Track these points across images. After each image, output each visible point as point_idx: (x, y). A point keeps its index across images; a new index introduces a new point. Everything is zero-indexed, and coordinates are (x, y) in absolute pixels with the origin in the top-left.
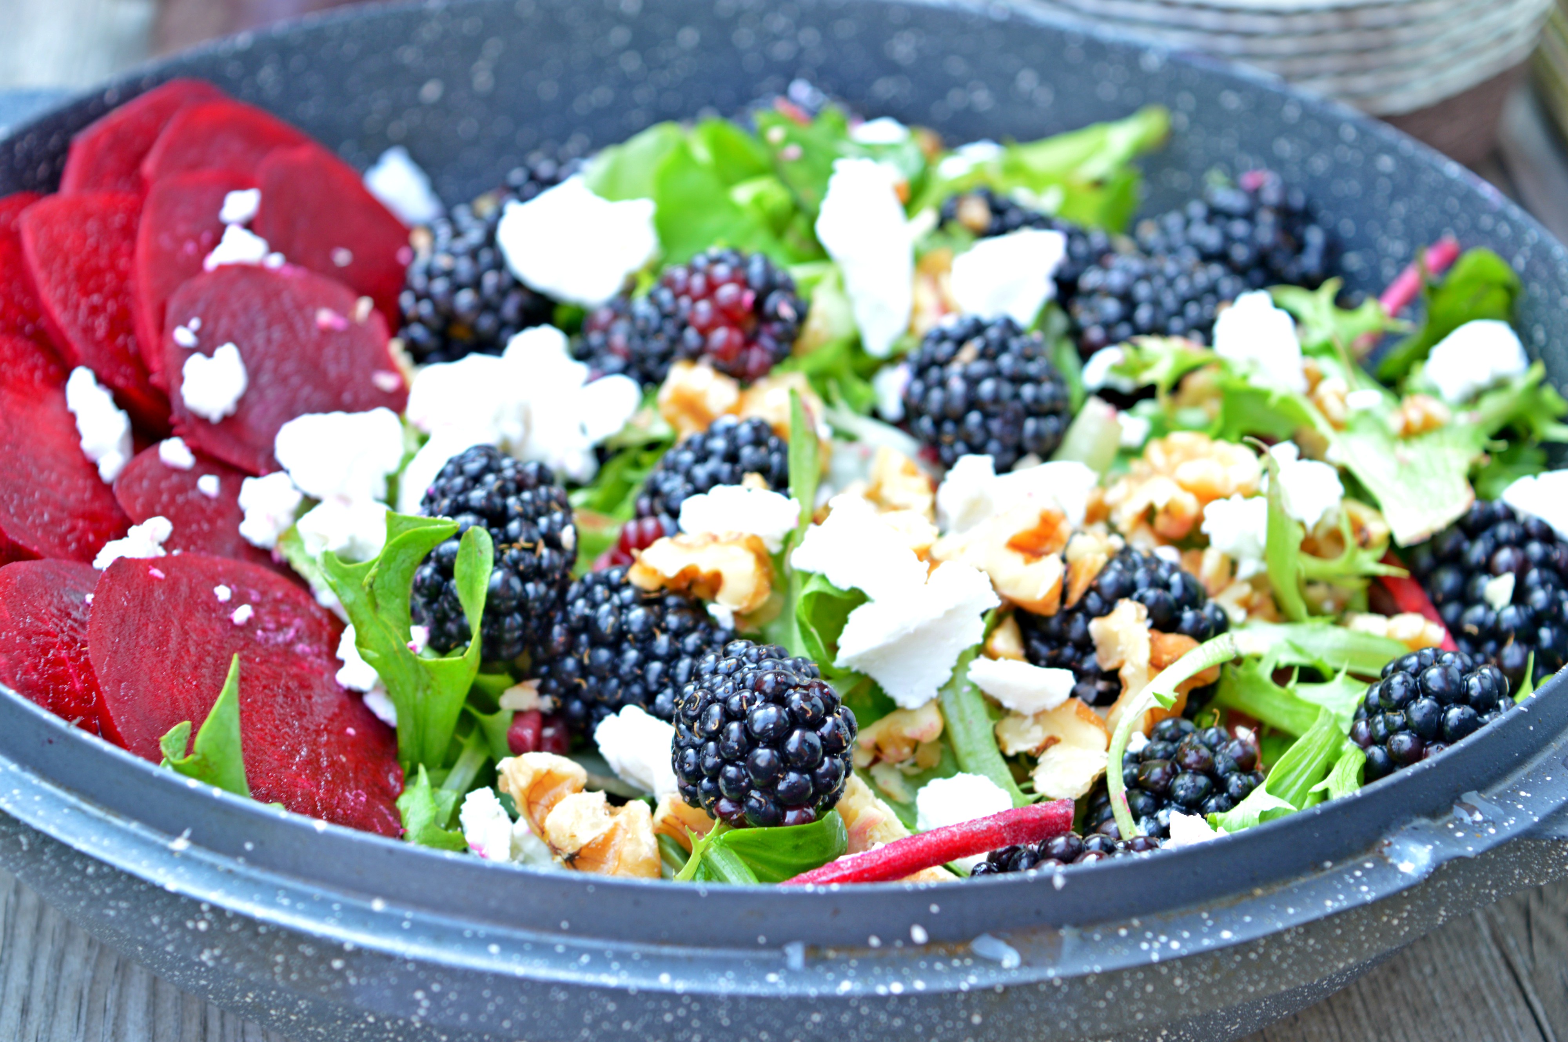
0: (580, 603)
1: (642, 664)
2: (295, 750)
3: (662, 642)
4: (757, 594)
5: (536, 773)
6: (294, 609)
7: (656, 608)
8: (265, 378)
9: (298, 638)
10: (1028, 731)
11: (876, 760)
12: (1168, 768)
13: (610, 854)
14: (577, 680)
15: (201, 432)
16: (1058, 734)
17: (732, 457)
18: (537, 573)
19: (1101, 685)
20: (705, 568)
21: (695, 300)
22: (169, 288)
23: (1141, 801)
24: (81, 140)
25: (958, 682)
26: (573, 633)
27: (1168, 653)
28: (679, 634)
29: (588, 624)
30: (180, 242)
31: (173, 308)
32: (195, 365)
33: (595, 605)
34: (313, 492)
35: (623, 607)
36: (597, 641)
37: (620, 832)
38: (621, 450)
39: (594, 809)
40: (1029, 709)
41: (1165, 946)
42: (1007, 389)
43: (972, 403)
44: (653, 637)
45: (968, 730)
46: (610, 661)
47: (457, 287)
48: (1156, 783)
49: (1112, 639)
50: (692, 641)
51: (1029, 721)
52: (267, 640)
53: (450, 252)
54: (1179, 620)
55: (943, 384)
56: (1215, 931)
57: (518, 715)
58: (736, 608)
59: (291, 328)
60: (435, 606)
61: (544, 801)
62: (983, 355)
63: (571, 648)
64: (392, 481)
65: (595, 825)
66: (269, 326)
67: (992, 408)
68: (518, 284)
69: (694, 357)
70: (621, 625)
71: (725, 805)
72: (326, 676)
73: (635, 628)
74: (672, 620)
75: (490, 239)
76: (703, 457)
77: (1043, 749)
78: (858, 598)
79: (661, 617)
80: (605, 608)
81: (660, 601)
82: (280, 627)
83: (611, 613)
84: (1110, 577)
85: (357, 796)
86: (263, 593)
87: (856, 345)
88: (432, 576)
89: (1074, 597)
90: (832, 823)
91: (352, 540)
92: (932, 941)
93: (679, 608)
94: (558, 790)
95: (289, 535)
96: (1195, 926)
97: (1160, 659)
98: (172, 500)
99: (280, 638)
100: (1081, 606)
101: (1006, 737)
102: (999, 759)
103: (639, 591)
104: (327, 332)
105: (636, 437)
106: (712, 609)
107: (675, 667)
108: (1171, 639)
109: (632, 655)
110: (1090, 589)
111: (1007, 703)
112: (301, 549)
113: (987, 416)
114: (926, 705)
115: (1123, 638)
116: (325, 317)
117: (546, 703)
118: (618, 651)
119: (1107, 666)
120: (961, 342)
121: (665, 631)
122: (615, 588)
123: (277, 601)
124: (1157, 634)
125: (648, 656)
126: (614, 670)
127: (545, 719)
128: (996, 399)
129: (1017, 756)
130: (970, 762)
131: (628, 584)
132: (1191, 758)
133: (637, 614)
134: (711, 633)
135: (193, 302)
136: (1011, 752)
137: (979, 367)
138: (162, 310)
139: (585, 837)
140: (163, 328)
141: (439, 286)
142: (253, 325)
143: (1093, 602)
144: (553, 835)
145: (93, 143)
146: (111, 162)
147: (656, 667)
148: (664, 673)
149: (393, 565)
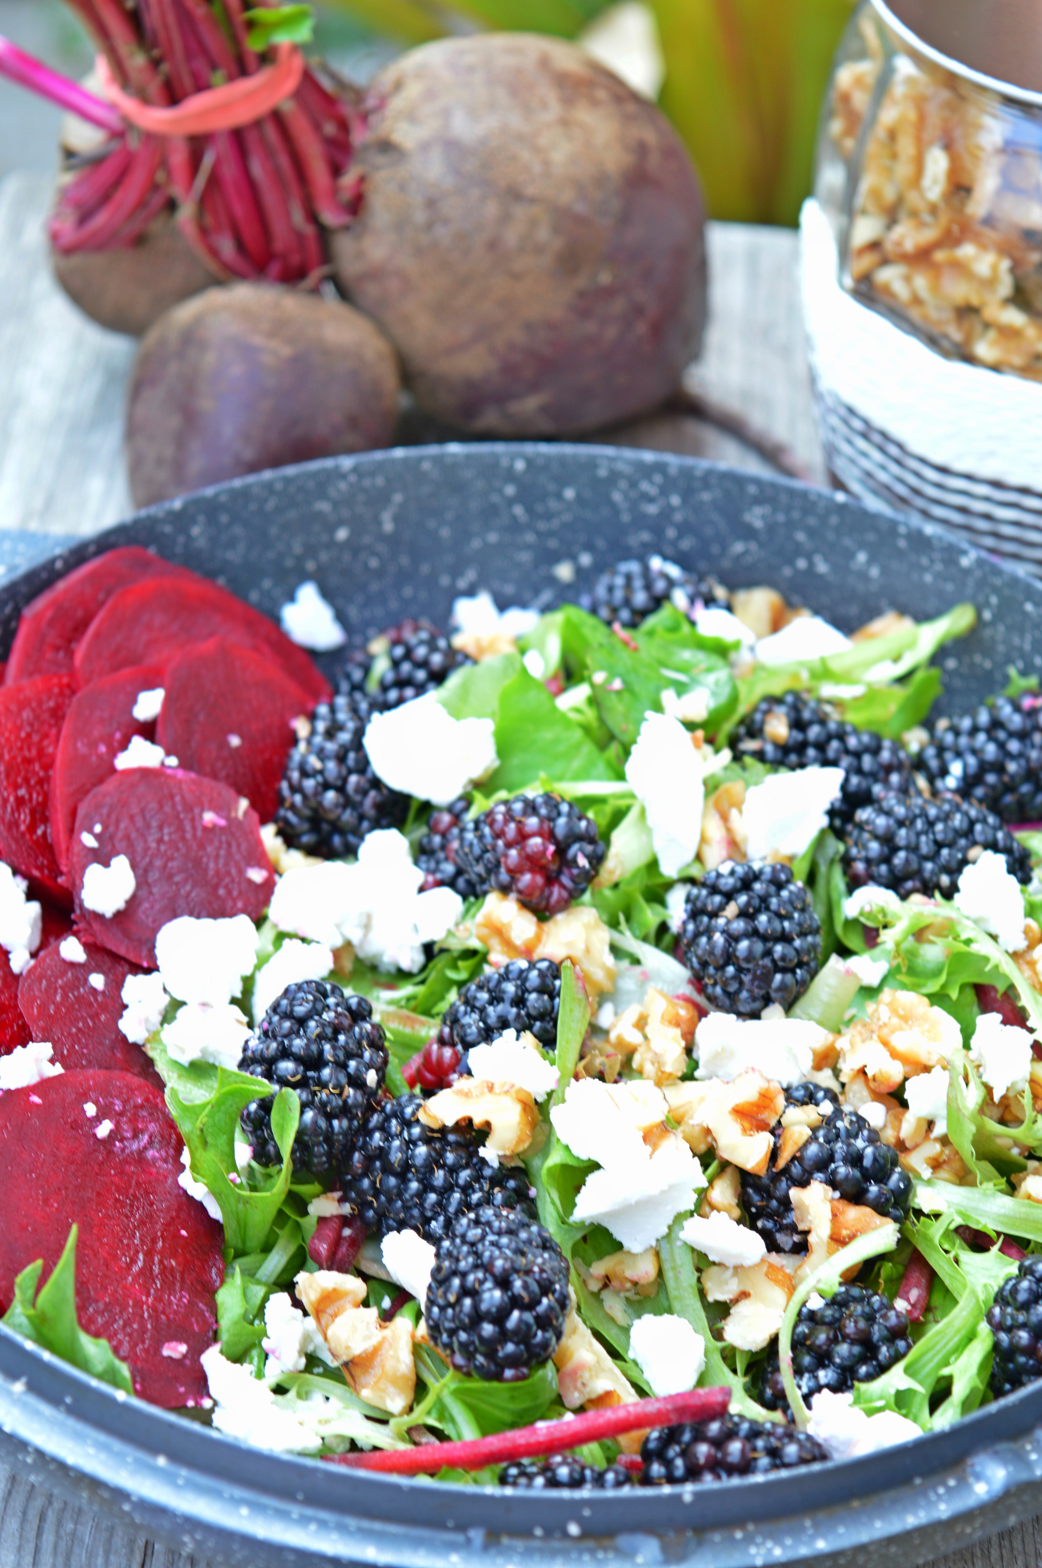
0: (377, 1135)
1: (421, 1195)
2: (133, 1261)
3: (439, 1176)
4: (520, 1141)
5: (323, 1290)
6: (151, 1114)
7: (438, 1146)
8: (154, 876)
9: (151, 1142)
10: (726, 1282)
11: (605, 1286)
12: (831, 1335)
13: (377, 1361)
14: (370, 1198)
15: (96, 927)
16: (748, 1289)
17: (519, 1001)
18: (345, 1110)
19: (796, 1238)
20: (478, 1120)
21: (509, 845)
22: (83, 792)
23: (807, 1360)
24: (29, 612)
25: (673, 1235)
26: (369, 1160)
27: (846, 1229)
28: (453, 1170)
29: (382, 1153)
30: (93, 745)
31: (81, 812)
32: (94, 873)
33: (388, 1137)
34: (180, 998)
35: (411, 1143)
36: (387, 1169)
37: (386, 1345)
38: (443, 951)
39: (368, 1323)
40: (730, 1263)
41: (770, 1551)
42: (759, 947)
43: (729, 957)
44: (432, 1172)
45: (677, 1278)
46: (398, 1187)
47: (326, 786)
48: (820, 1347)
49: (804, 1210)
50: (464, 1175)
51: (730, 1272)
52: (123, 1150)
53: (321, 754)
54: (866, 1191)
55: (709, 932)
56: (813, 1538)
57: (322, 1220)
58: (501, 1153)
59: (181, 828)
60: (259, 1132)
61: (330, 1311)
62: (743, 914)
63: (367, 1170)
64: (248, 983)
65: (367, 1338)
66: (161, 828)
67: (745, 965)
68: (376, 783)
69: (505, 890)
70: (407, 1159)
71: (459, 1359)
72: (170, 1181)
73: (419, 1161)
74: (450, 1157)
75: (357, 744)
76: (496, 998)
77: (736, 1301)
78: (595, 1166)
79: (441, 1154)
80: (396, 1143)
81: (443, 1139)
82: (135, 1136)
83: (400, 1149)
84: (813, 1149)
85: (180, 1299)
86: (125, 1102)
87: (653, 865)
88: (256, 1112)
89: (782, 1163)
90: (543, 1379)
91: (204, 1051)
92: (585, 1534)
93: (457, 1146)
94: (342, 1302)
95: (154, 1036)
96: (797, 1532)
97: (840, 1234)
98: (65, 996)
99: (135, 1146)
100: (786, 1171)
101: (708, 1285)
102: (698, 1305)
103: (426, 1128)
104: (210, 831)
105: (456, 945)
106: (482, 1152)
107: (448, 1199)
108: (854, 1214)
109: (414, 1185)
110: (794, 1158)
111: (712, 1258)
112: (164, 1051)
113: (740, 970)
114: (646, 1251)
115: (812, 1210)
116: (209, 817)
117: (346, 1209)
118: (403, 1177)
119: (801, 1227)
120: (729, 896)
121: (442, 1167)
122: (407, 1124)
123: (137, 1107)
124: (842, 1205)
125: (427, 1187)
126: (400, 1195)
127: (345, 1221)
128: (750, 958)
129: (717, 1303)
130: (676, 1305)
131: (418, 1121)
132: (850, 1328)
133: (422, 1150)
134: (481, 1169)
135: (98, 806)
136: (711, 1299)
137: (739, 926)
138: (73, 813)
139: (358, 1348)
140: (72, 832)
141: (309, 784)
142: (148, 826)
143: (796, 1170)
144: (333, 1345)
145: (38, 617)
146: (52, 637)
147: (432, 1197)
148: (439, 1203)
149: (223, 1108)
